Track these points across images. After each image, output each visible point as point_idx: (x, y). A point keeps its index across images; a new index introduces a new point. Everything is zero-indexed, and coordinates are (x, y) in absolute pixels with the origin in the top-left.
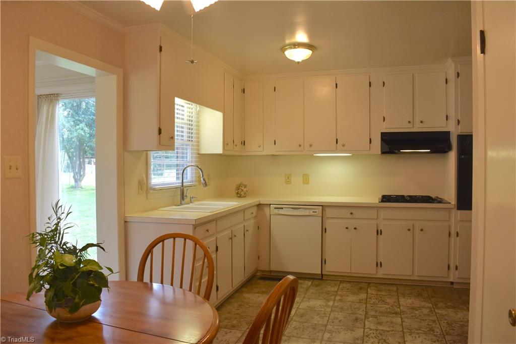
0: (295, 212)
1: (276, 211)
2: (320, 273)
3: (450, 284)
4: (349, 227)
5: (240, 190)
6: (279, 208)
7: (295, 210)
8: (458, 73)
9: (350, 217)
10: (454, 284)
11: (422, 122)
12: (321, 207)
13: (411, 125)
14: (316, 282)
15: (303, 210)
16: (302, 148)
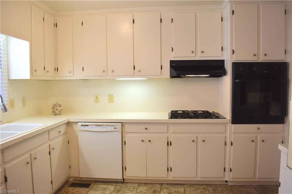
0: (99, 129)
1: (83, 128)
2: (121, 178)
3: (225, 182)
4: (144, 140)
5: (55, 109)
6: (85, 126)
7: (98, 127)
8: (233, 11)
9: (145, 132)
10: (228, 182)
11: (202, 52)
12: (121, 124)
13: (194, 55)
14: (118, 186)
15: (105, 127)
16: (105, 73)
